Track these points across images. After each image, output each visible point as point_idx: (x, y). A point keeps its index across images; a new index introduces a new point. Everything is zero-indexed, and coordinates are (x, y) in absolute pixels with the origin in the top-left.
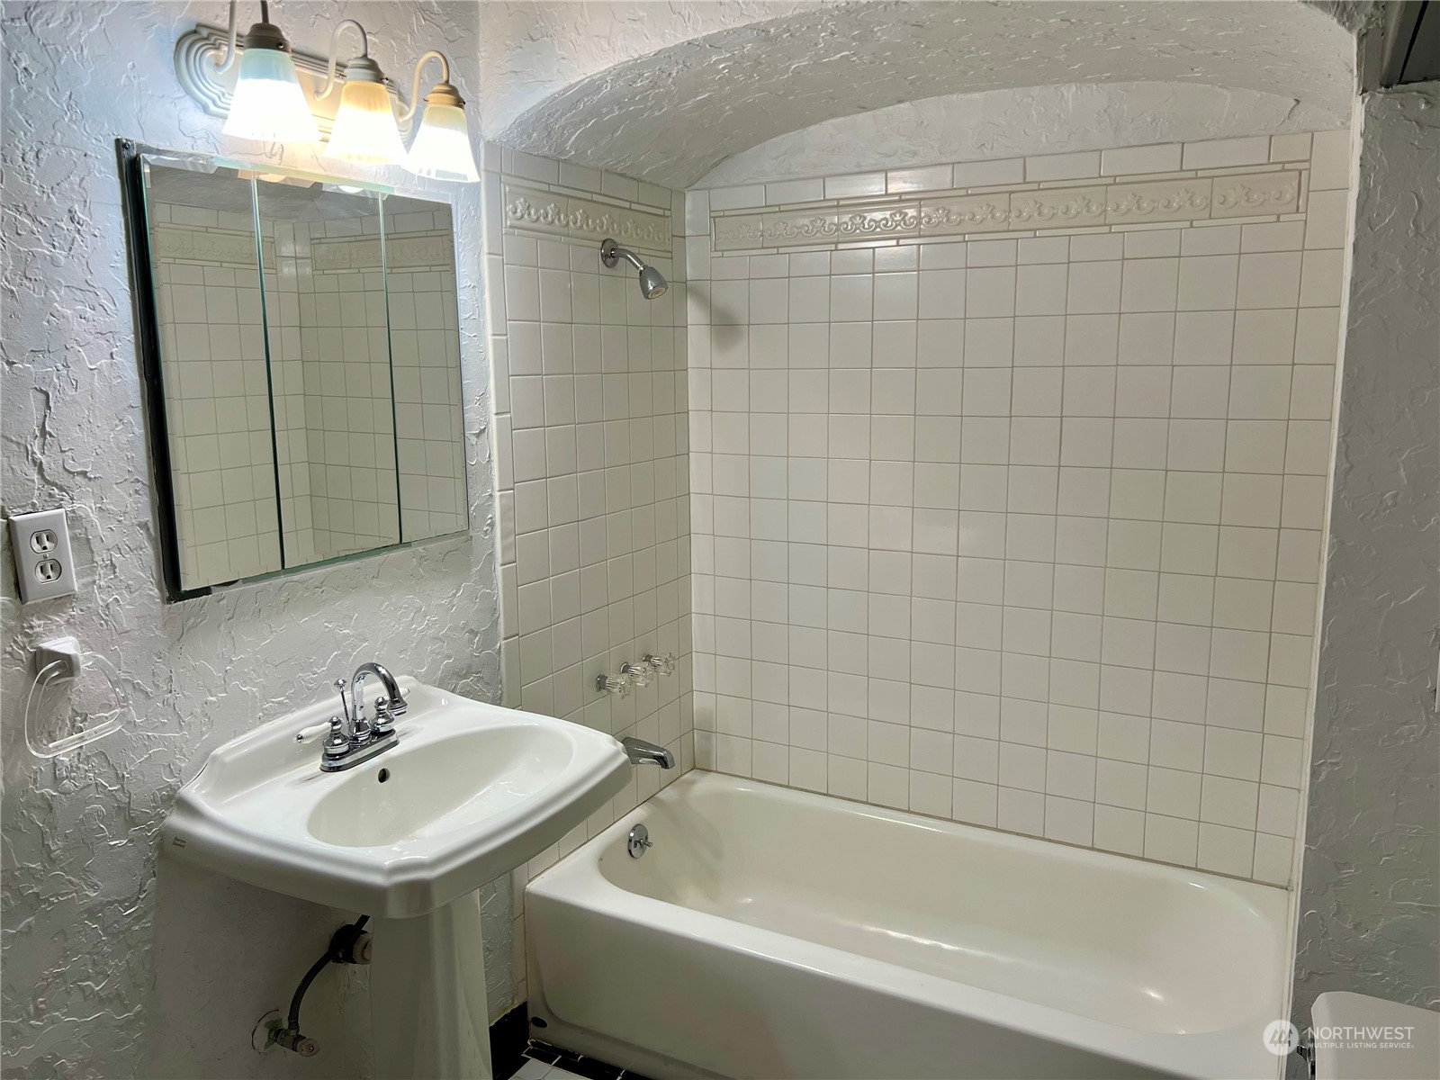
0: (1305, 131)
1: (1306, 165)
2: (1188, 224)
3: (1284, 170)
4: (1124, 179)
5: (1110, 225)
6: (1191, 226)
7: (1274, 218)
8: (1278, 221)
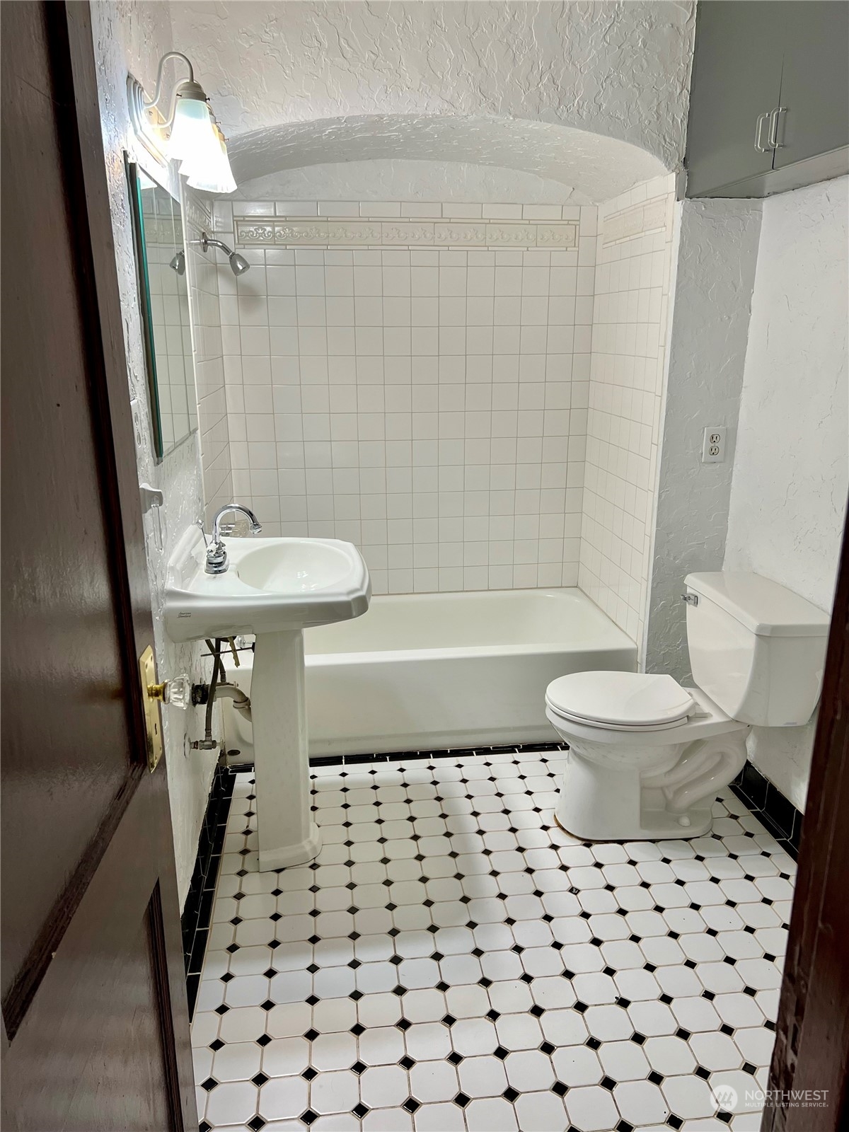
0: (577, 205)
1: (578, 223)
2: (526, 249)
3: (568, 224)
4: (495, 221)
5: (488, 247)
6: (528, 250)
7: (564, 249)
8: (567, 250)
